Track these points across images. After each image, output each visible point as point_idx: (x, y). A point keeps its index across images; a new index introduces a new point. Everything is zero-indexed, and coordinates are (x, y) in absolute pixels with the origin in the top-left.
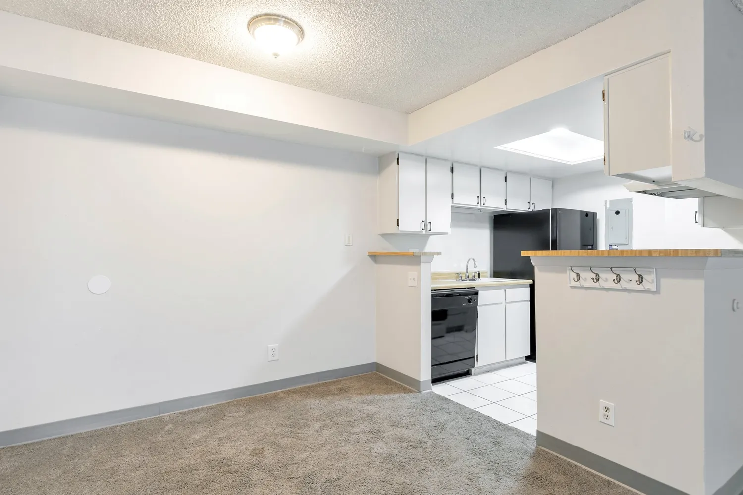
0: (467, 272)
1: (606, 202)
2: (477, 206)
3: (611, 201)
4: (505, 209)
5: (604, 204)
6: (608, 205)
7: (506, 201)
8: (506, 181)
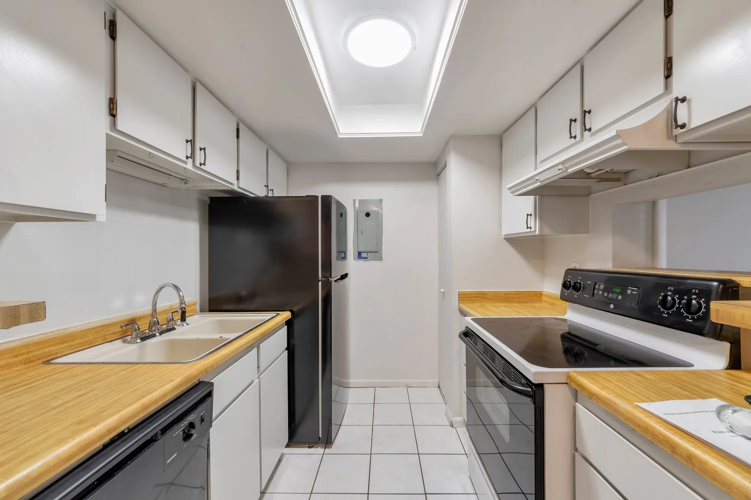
0: (155, 310)
1: (354, 201)
2: (185, 163)
3: (359, 200)
4: (235, 188)
5: (353, 204)
6: (357, 206)
7: (238, 172)
8: (238, 137)
